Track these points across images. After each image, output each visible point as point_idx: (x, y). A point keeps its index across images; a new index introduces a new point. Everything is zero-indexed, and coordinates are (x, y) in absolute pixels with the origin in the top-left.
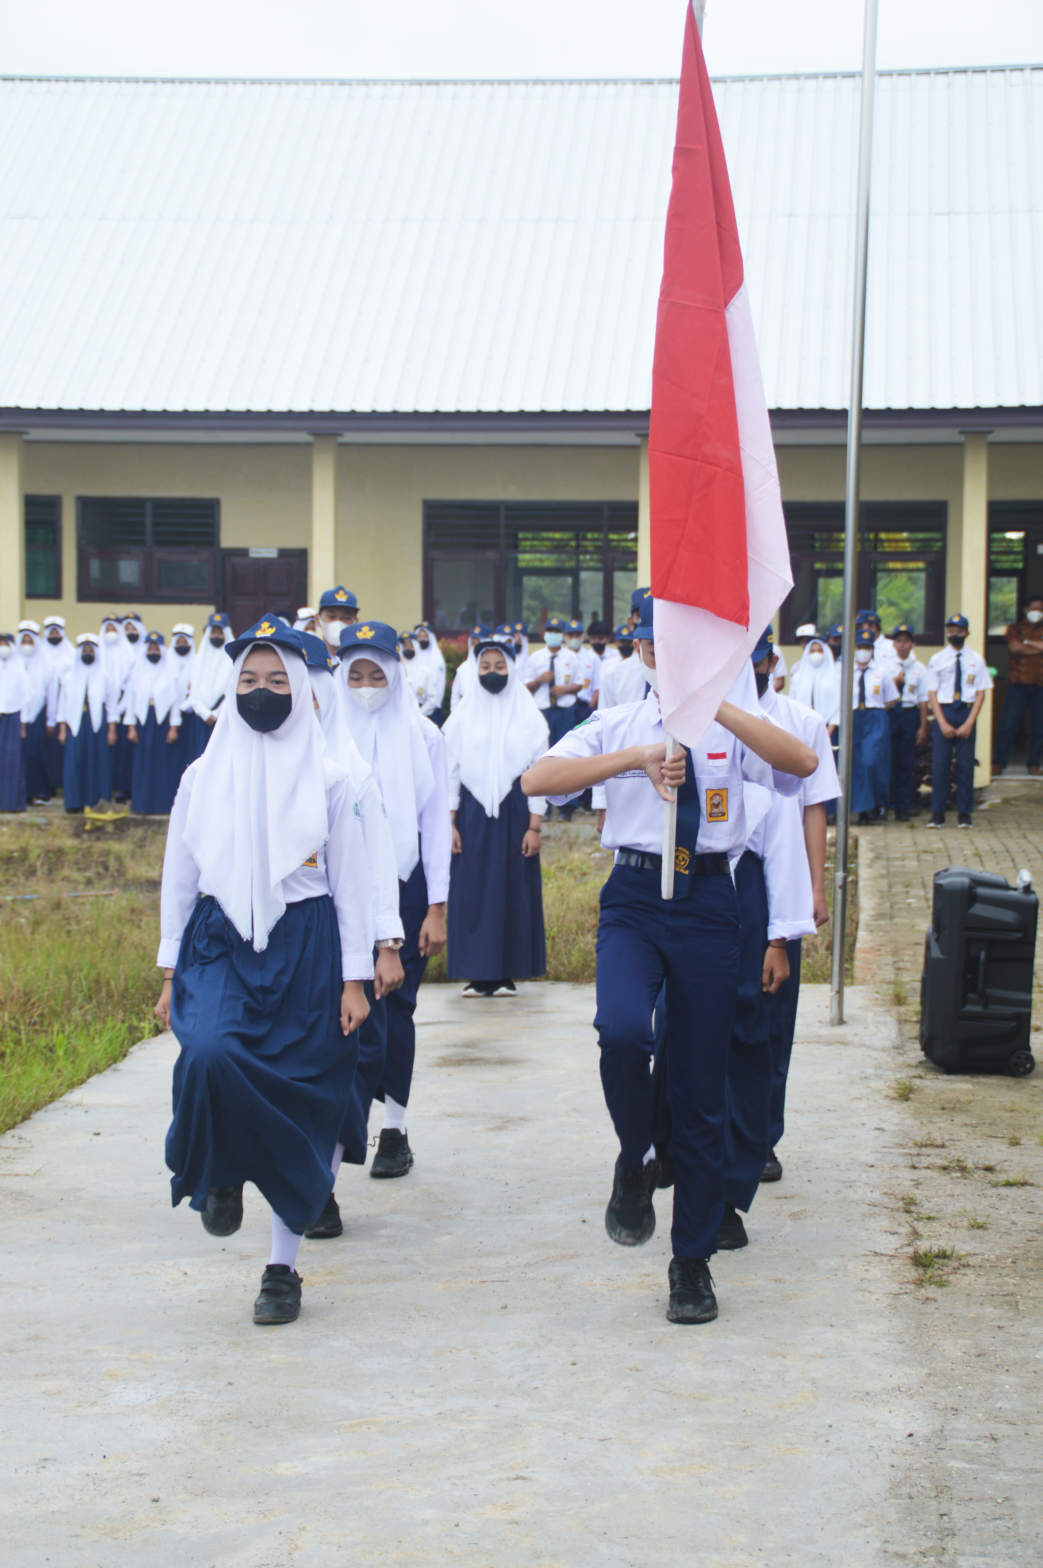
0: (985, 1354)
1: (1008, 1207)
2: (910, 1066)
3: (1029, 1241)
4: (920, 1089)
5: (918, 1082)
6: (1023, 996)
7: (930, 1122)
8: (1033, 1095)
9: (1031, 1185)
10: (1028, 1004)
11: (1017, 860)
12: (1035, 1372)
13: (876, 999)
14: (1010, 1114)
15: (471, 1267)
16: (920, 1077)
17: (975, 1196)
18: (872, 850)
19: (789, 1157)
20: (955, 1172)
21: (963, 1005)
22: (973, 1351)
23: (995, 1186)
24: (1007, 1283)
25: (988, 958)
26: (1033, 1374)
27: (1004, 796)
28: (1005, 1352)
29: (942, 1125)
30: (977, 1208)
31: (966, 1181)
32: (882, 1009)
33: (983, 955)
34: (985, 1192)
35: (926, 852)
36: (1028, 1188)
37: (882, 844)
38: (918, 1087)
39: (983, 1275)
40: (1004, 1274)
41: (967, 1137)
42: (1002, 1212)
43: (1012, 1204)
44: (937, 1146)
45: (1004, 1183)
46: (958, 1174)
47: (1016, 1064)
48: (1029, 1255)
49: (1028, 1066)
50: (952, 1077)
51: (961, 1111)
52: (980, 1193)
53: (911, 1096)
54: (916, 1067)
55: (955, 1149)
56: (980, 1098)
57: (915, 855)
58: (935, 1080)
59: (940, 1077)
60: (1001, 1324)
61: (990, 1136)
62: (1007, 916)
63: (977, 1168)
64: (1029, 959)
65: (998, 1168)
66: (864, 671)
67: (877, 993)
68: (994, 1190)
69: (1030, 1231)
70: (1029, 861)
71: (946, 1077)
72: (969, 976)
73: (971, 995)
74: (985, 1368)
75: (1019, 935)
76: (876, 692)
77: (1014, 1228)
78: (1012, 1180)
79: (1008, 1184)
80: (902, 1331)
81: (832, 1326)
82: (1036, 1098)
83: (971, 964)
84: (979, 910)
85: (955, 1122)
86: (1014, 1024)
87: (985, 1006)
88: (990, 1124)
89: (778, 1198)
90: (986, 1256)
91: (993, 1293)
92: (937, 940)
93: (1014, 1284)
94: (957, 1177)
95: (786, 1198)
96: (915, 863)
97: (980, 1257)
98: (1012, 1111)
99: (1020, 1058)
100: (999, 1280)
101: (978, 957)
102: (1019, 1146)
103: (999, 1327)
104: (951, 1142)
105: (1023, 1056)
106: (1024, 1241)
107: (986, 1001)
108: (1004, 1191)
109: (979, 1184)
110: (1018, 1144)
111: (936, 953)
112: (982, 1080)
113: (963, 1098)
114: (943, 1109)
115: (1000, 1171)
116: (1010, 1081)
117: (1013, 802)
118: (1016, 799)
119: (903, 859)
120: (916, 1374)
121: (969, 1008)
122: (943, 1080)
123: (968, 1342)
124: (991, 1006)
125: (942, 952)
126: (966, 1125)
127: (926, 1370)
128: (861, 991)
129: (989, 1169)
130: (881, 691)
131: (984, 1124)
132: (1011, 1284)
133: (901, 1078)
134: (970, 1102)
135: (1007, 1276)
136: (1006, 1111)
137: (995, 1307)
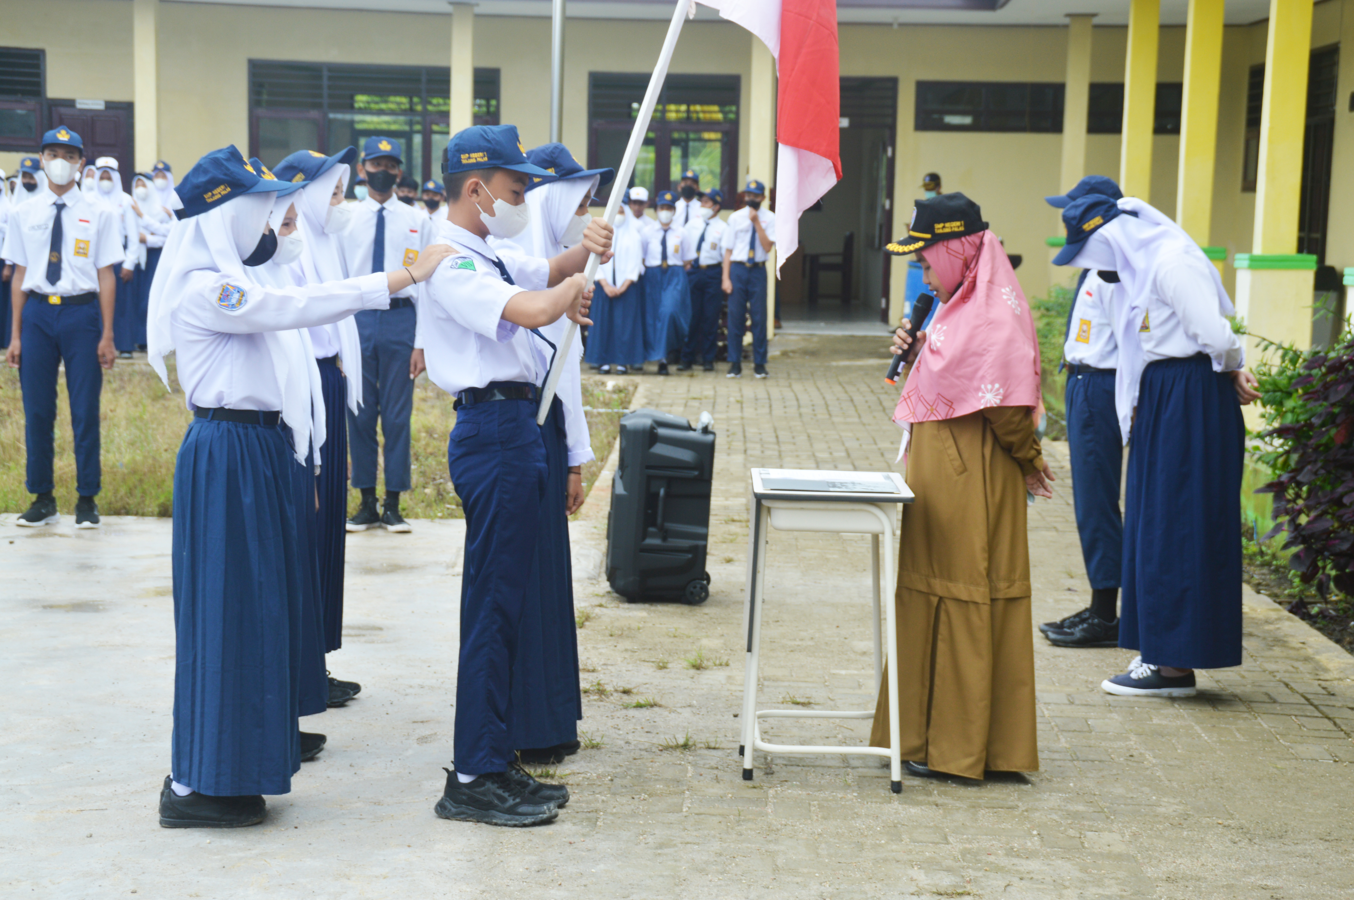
0: (545, 870)
1: (631, 727)
2: (597, 595)
3: (635, 759)
4: (598, 617)
5: (598, 610)
6: (700, 530)
7: (594, 648)
8: (700, 622)
9: (660, 706)
10: (705, 537)
11: (774, 406)
12: (585, 886)
13: (593, 533)
14: (671, 640)
15: (75, 796)
16: (601, 606)
17: (604, 718)
18: (646, 397)
19: (442, 683)
20: (595, 695)
21: (644, 538)
22: (535, 867)
23: (626, 707)
24: (597, 800)
25: (667, 494)
26: (583, 888)
27: (783, 349)
28: (565, 867)
29: (603, 651)
30: (600, 729)
31: (601, 703)
32: (593, 543)
33: (662, 492)
34: (613, 714)
35: (694, 399)
36: (656, 709)
37: (658, 391)
38: (597, 615)
39: (578, 793)
40: (597, 791)
41: (622, 662)
42: (621, 732)
43: (635, 725)
44: (589, 671)
45: (634, 705)
46: (596, 697)
47: (692, 593)
48: (629, 772)
49: (704, 594)
50: (633, 606)
51: (628, 637)
52: (609, 715)
53: (587, 623)
54: (603, 596)
55: (604, 673)
56: (650, 625)
57: (684, 401)
58: (615, 609)
59: (622, 605)
60: (572, 840)
61: (644, 661)
62: (686, 455)
63: (616, 691)
64: (706, 497)
65: (635, 691)
66: (666, 231)
67: (595, 527)
68: (624, 712)
69: (640, 750)
70: (785, 407)
71: (627, 605)
72: (650, 511)
73: (652, 529)
74: (540, 884)
75: (696, 473)
76: (676, 251)
77: (626, 747)
78: (642, 702)
79: (639, 706)
80: (476, 849)
81: (409, 846)
82: (703, 625)
83: (651, 500)
84: (659, 449)
85: (618, 647)
86: (690, 556)
87: (664, 539)
88: (650, 649)
89: (414, 722)
90: (589, 774)
91: (579, 810)
92: (621, 477)
93: (603, 801)
94: (595, 700)
95: (422, 722)
96: (681, 409)
97: (583, 775)
98: (675, 637)
99: (695, 587)
100: (591, 797)
101: (658, 494)
102: (665, 670)
103: (571, 843)
104: (605, 667)
105: (698, 586)
106: (631, 759)
107: (665, 534)
108: (632, 712)
109: (612, 706)
110: (664, 667)
111: (620, 490)
112: (660, 608)
113: (634, 625)
114: (611, 635)
115: (637, 694)
116: (684, 609)
117: (791, 354)
118: (793, 352)
119: (671, 406)
120: (471, 892)
121: (650, 541)
122: (623, 608)
123: (535, 858)
124: (670, 540)
125: (625, 489)
126: (626, 650)
127: (482, 887)
128: (581, 526)
129: (626, 692)
130: (680, 249)
131: (644, 649)
132: (600, 801)
133: (585, 607)
134: (639, 629)
135: (600, 793)
136: (670, 637)
137: (574, 824)
